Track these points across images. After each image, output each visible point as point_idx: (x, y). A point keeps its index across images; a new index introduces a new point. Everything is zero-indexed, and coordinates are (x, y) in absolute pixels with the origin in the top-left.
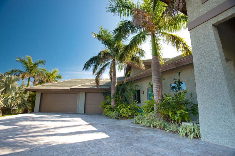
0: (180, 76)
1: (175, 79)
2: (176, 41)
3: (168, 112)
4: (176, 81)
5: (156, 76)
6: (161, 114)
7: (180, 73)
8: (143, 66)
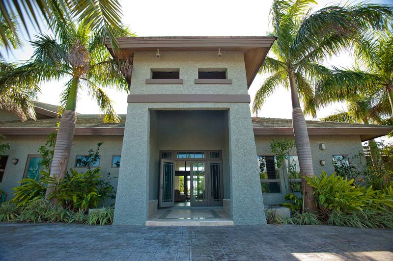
0: (99, 148)
1: (91, 151)
2: (103, 99)
3: (71, 197)
4: (92, 153)
5: (65, 141)
6: (58, 199)
7: (100, 144)
8: (32, 112)
